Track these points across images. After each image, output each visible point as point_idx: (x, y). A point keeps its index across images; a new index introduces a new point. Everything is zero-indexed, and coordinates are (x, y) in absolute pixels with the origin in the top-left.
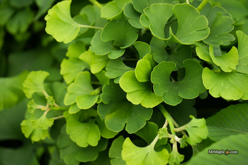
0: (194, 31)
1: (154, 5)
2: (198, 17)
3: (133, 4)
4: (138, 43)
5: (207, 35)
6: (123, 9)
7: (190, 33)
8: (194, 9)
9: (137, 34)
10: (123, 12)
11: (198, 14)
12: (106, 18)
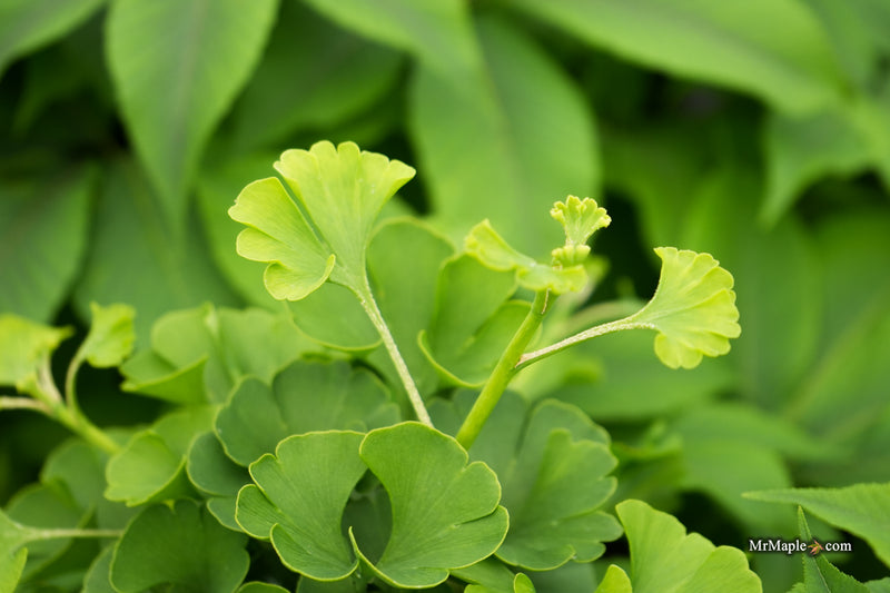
0: (453, 527)
1: (290, 442)
2: (464, 470)
3: (219, 438)
4: (249, 588)
5: (499, 536)
6: (186, 459)
7: (439, 535)
8: (446, 440)
9: (247, 555)
10: (184, 474)
11: (461, 457)
12: (123, 503)
